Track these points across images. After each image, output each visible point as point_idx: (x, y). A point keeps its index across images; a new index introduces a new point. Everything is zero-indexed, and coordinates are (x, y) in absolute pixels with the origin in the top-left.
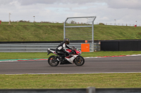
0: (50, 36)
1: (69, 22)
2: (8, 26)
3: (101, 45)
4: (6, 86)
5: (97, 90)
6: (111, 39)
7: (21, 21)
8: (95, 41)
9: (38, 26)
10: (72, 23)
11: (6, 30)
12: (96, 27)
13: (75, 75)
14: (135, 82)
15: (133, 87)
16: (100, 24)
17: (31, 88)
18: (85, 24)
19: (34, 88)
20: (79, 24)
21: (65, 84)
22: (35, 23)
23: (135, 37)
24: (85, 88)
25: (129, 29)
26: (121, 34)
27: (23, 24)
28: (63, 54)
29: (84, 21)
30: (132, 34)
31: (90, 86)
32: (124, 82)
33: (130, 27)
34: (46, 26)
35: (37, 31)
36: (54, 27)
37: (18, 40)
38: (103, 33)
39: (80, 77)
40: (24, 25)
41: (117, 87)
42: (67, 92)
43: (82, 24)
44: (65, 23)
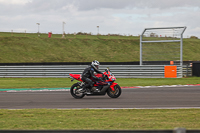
0: (121, 54)
1: (147, 34)
2: (61, 40)
3: (193, 68)
4: (58, 125)
7: (80, 33)
8: (184, 63)
9: (103, 40)
10: (152, 35)
11: (59, 46)
12: (186, 42)
18: (170, 38)
20: (162, 38)
21: (141, 123)
22: (99, 36)
31: (178, 127)
34: (114, 40)
35: (102, 47)
36: (125, 41)
37: (75, 60)
38: (195, 51)
39: (163, 113)
40: (83, 39)
43: (166, 38)
44: (142, 36)
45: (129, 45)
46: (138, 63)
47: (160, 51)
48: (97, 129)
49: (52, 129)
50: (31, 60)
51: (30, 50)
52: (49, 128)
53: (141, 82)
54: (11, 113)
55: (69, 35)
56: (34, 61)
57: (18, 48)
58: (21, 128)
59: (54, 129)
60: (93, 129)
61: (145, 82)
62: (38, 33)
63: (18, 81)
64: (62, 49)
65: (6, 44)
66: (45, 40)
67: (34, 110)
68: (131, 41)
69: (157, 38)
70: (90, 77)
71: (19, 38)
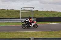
0: (15, 15)
3: (36, 19)
5: (35, 39)
6: (41, 17)
8: (34, 18)
9: (9, 11)
10: (24, 10)
12: (34, 12)
13: (25, 32)
14: (51, 35)
15: (50, 37)
16: (36, 10)
17: (6, 38)
18: (29, 10)
19: (7, 38)
20: (27, 11)
21: (21, 36)
23: (51, 16)
24: (29, 38)
25: (49, 13)
26: (45, 14)
27: (3, 10)
28: (28, 23)
29: (29, 9)
30: (50, 15)
31: (32, 37)
32: (47, 35)
33: (49, 12)
34: (12, 11)
35: (9, 13)
36: (16, 11)
38: (37, 14)
39: (28, 33)
41: (43, 37)
42: (21, 39)
43: (28, 10)
44: (21, 10)
45: (17, 13)
47: (27, 14)
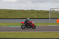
0: (44, 16)
1: (52, 10)
2: (26, 12)
10: (53, 10)
11: (25, 13)
21: (50, 36)
22: (37, 10)
34: (42, 12)
35: (38, 14)
36: (45, 12)
39: (56, 33)
40: (33, 11)
43: (57, 11)
44: (50, 10)
45: (46, 13)
46: (49, 19)
47: (55, 15)
48: (37, 38)
49: (23, 38)
50: (17, 18)
51: (17, 15)
52: (23, 37)
53: (50, 24)
54: (11, 33)
55: (28, 10)
56: (18, 18)
57: (13, 14)
58: (14, 37)
59: (24, 38)
60: (35, 38)
61: (51, 24)
62: (19, 10)
63: (13, 24)
64: (26, 14)
65: (10, 13)
66: (21, 12)
67: (18, 32)
68: (47, 12)
69: (54, 11)
70: (27, 23)
71: (14, 11)
